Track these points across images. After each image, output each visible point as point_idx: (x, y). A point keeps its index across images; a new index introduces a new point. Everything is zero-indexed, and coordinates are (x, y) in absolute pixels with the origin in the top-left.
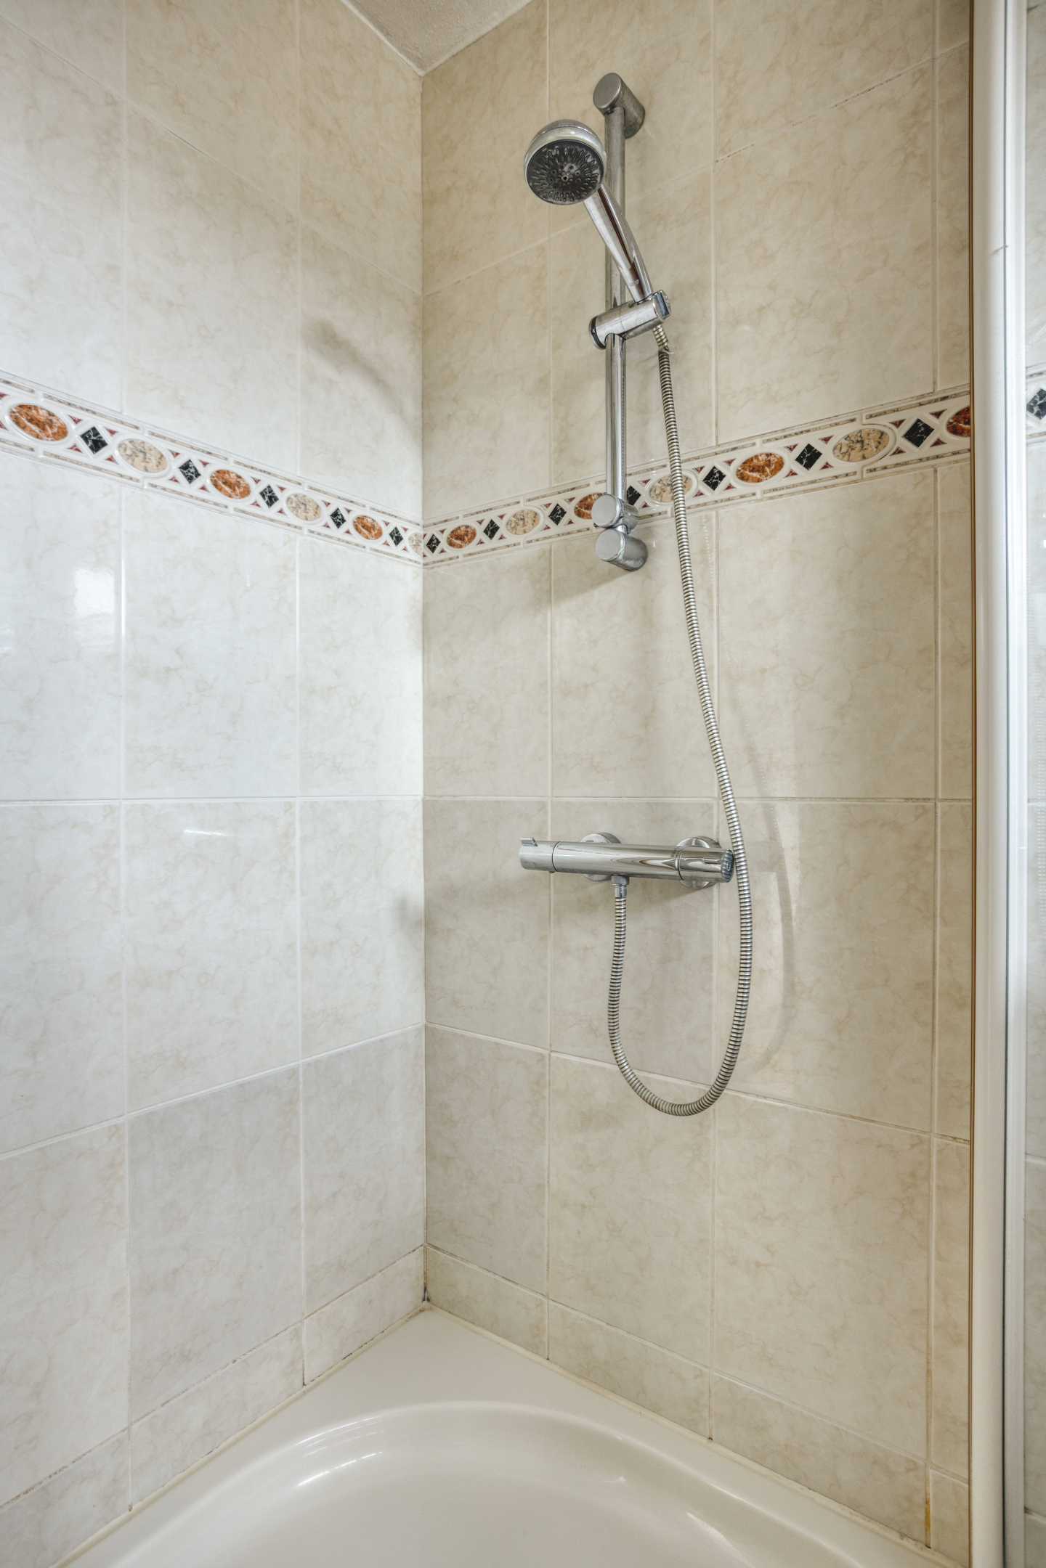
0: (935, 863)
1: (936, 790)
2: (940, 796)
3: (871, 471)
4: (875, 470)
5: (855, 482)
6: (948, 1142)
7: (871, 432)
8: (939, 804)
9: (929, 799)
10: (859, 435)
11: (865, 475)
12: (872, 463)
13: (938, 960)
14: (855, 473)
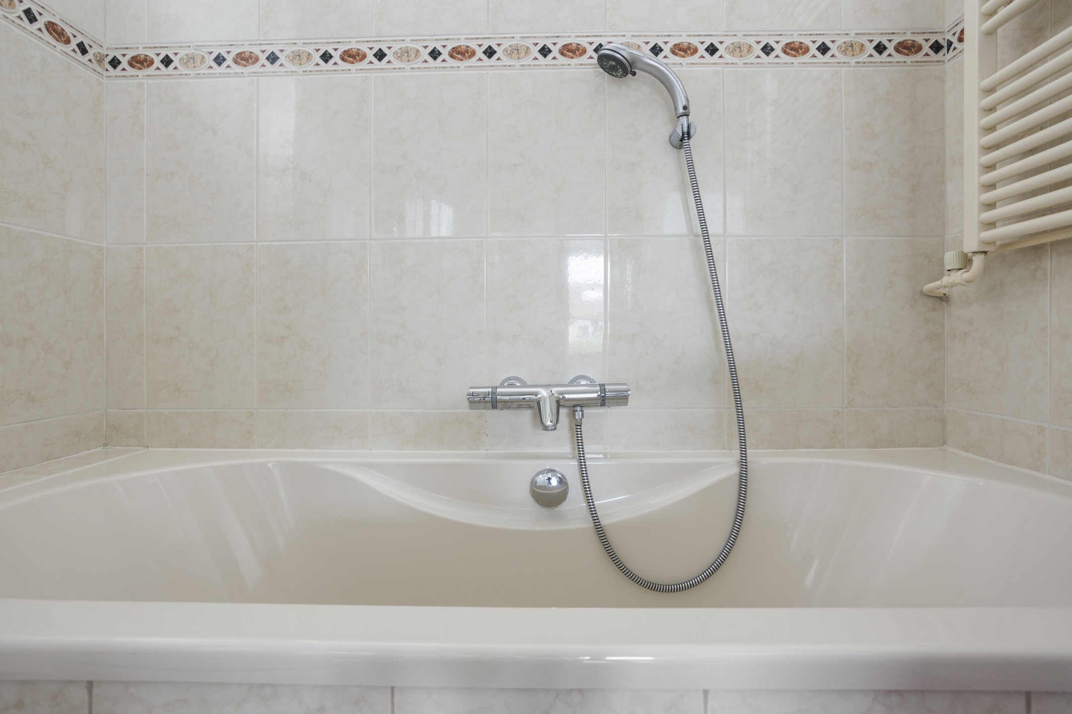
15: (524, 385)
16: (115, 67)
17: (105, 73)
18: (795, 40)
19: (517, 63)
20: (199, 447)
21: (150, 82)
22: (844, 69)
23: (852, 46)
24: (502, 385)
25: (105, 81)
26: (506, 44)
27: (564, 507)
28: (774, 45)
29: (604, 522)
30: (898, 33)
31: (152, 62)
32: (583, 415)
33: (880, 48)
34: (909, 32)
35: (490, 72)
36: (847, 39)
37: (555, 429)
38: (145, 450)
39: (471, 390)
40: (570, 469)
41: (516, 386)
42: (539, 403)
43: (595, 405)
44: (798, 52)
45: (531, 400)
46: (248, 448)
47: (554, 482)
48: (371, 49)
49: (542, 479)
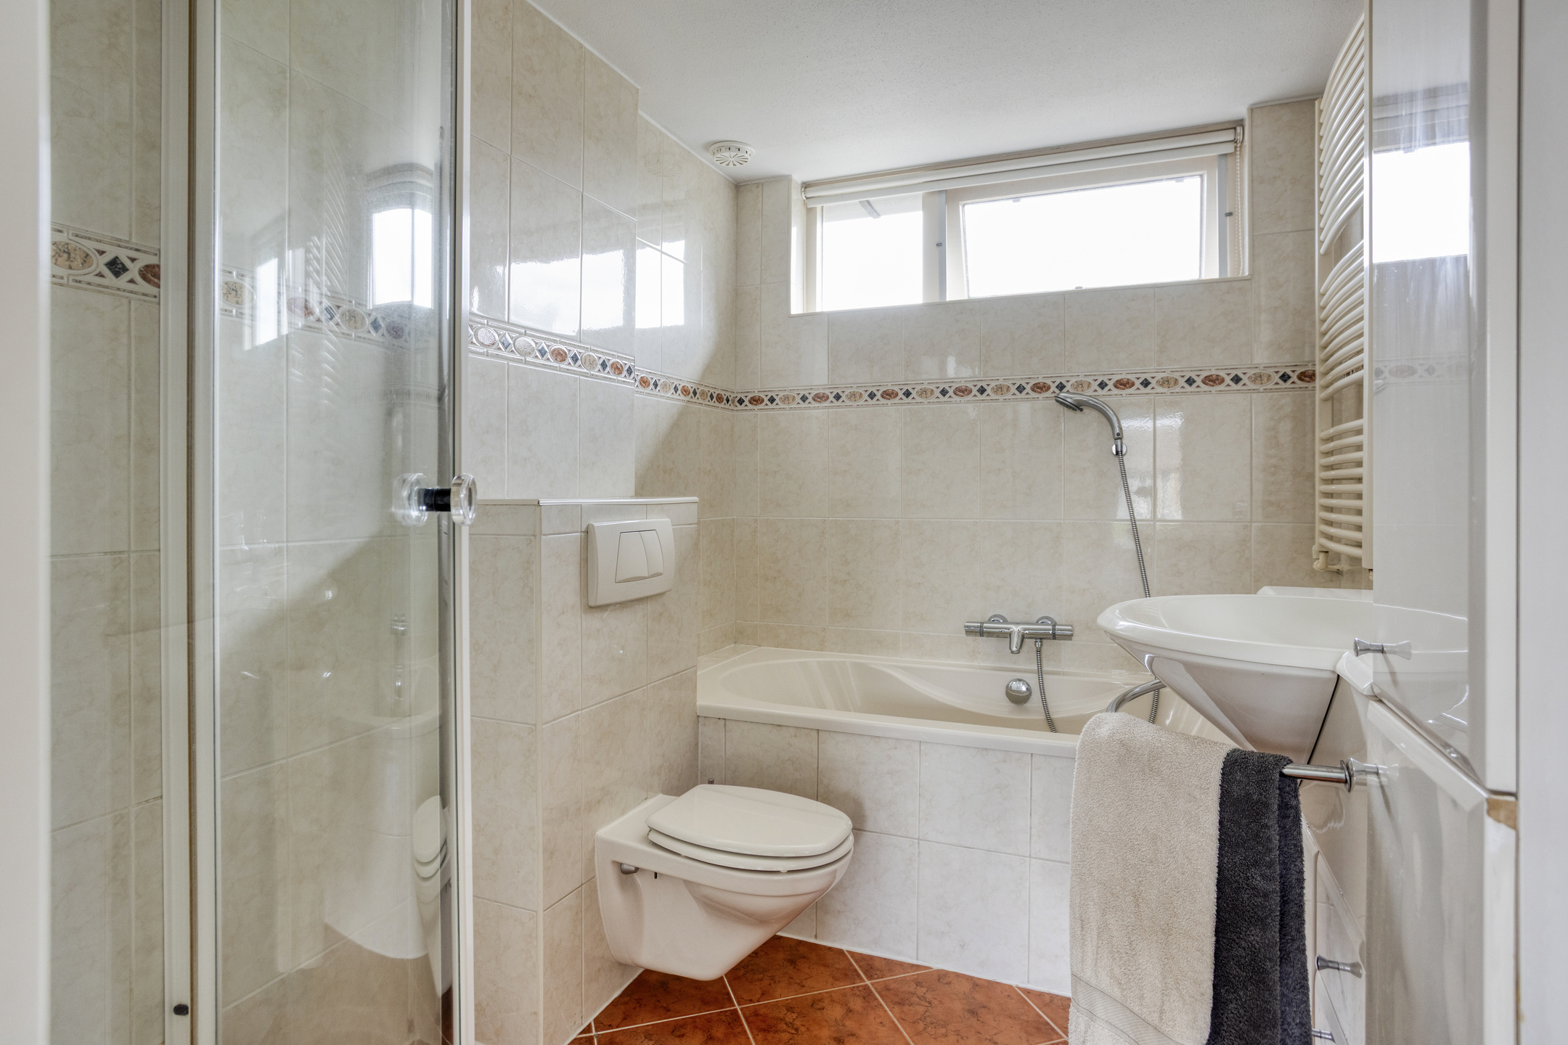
0: (129, 600)
1: (129, 544)
2: (133, 548)
3: (76, 281)
4: (80, 282)
5: (61, 285)
6: (143, 806)
7: (77, 248)
8: (132, 555)
9: (124, 552)
10: (66, 246)
11: (71, 283)
12: (77, 275)
13: (132, 673)
14: (62, 278)
15: (1005, 621)
16: (741, 404)
17: (735, 408)
18: (1212, 373)
19: (1001, 398)
20: (792, 648)
21: (763, 413)
22: (1254, 395)
23: (1260, 376)
24: (989, 621)
25: (735, 413)
26: (993, 384)
27: (1028, 705)
28: (1196, 378)
29: (1053, 716)
30: (1300, 365)
31: (763, 401)
32: (1041, 645)
33: (1285, 378)
34: (1310, 364)
35: (982, 404)
36: (1257, 371)
37: (1019, 653)
38: (759, 648)
39: (967, 624)
40: (1033, 680)
41: (999, 622)
42: (1010, 634)
43: (1049, 639)
44: (1215, 382)
45: (1006, 633)
46: (822, 651)
47: (1024, 688)
48: (901, 389)
49: (1015, 685)
